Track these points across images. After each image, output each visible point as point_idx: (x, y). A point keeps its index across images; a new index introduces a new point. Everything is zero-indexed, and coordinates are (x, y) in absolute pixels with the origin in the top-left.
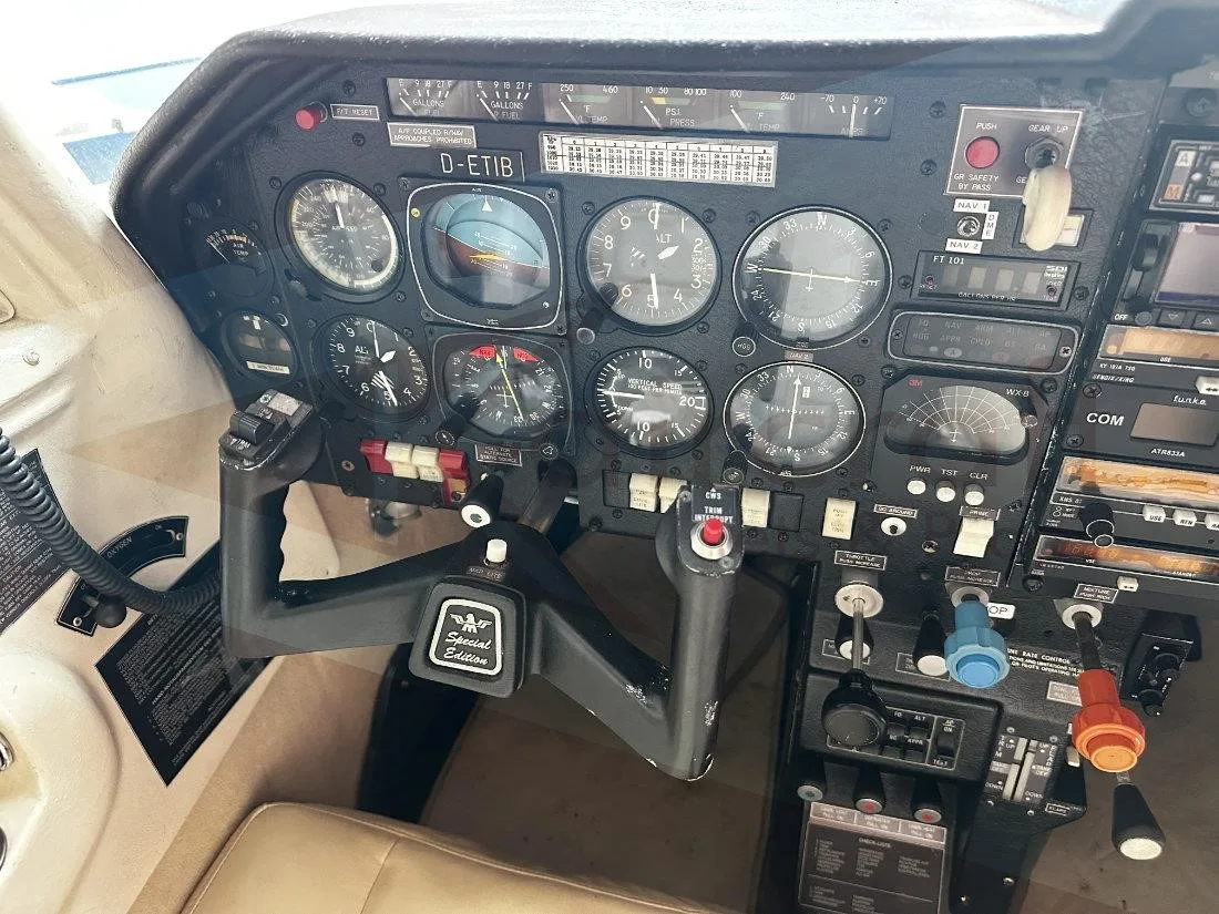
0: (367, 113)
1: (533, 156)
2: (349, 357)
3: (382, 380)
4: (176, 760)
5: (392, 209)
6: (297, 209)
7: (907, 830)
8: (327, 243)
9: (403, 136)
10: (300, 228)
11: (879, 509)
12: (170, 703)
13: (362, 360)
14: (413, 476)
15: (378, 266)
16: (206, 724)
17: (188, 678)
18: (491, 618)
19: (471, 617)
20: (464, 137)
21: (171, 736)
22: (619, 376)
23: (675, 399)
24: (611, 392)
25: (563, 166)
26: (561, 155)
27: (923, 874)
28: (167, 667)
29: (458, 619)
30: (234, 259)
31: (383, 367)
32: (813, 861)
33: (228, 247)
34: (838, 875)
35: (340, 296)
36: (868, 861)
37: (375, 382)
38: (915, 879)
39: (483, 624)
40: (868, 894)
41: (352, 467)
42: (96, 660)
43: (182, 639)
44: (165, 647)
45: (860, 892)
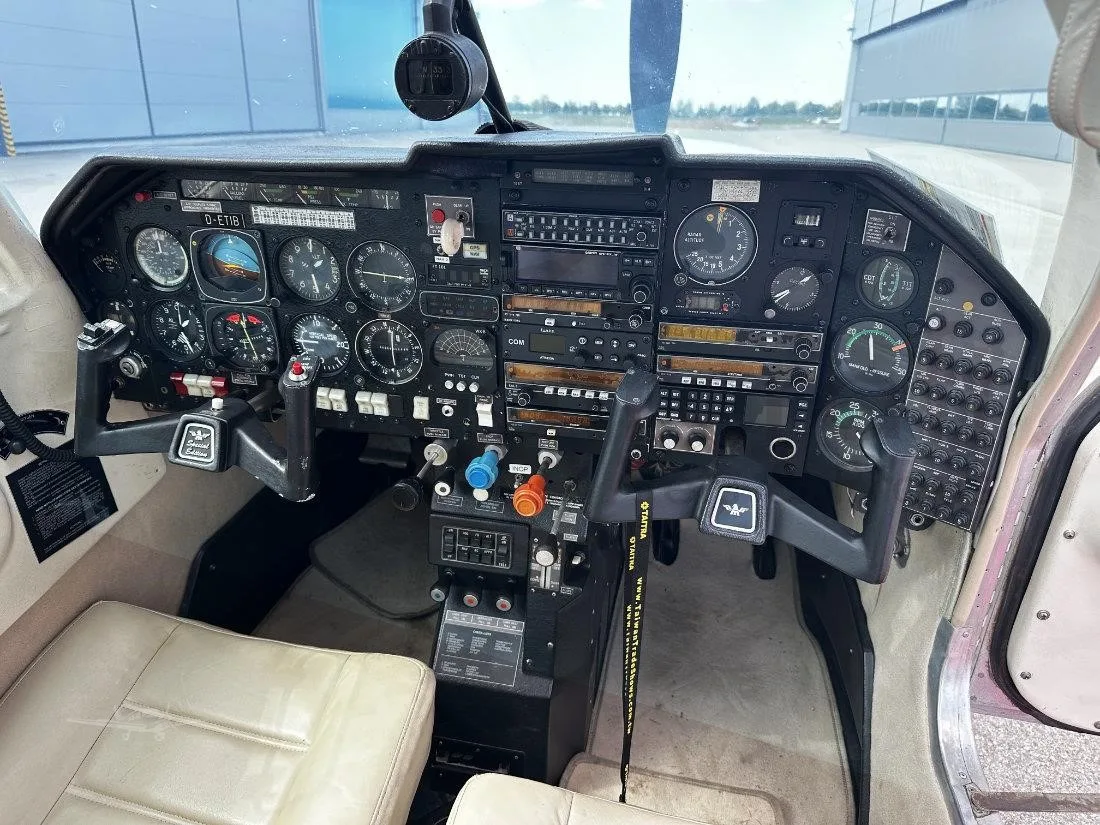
0: (171, 196)
1: (249, 216)
2: (166, 325)
3: (183, 338)
4: (47, 550)
5: (184, 243)
6: (138, 243)
7: (501, 624)
8: (154, 261)
9: (188, 207)
10: (140, 253)
11: (439, 400)
12: (47, 515)
13: (173, 326)
14: (199, 394)
15: (179, 273)
16: (68, 536)
17: (59, 505)
18: (209, 431)
19: (199, 432)
20: (215, 207)
21: (46, 535)
22: (304, 330)
23: (334, 343)
24: (301, 340)
25: (262, 221)
26: (263, 215)
27: (508, 650)
28: (46, 494)
29: (194, 434)
30: (106, 271)
31: (183, 329)
32: (445, 645)
33: (103, 264)
34: (458, 654)
35: (159, 288)
36: (478, 643)
37: (179, 340)
38: (502, 653)
39: (205, 436)
40: (475, 664)
41: (167, 391)
42: (8, 474)
43: (58, 481)
44: (47, 481)
45: (471, 664)
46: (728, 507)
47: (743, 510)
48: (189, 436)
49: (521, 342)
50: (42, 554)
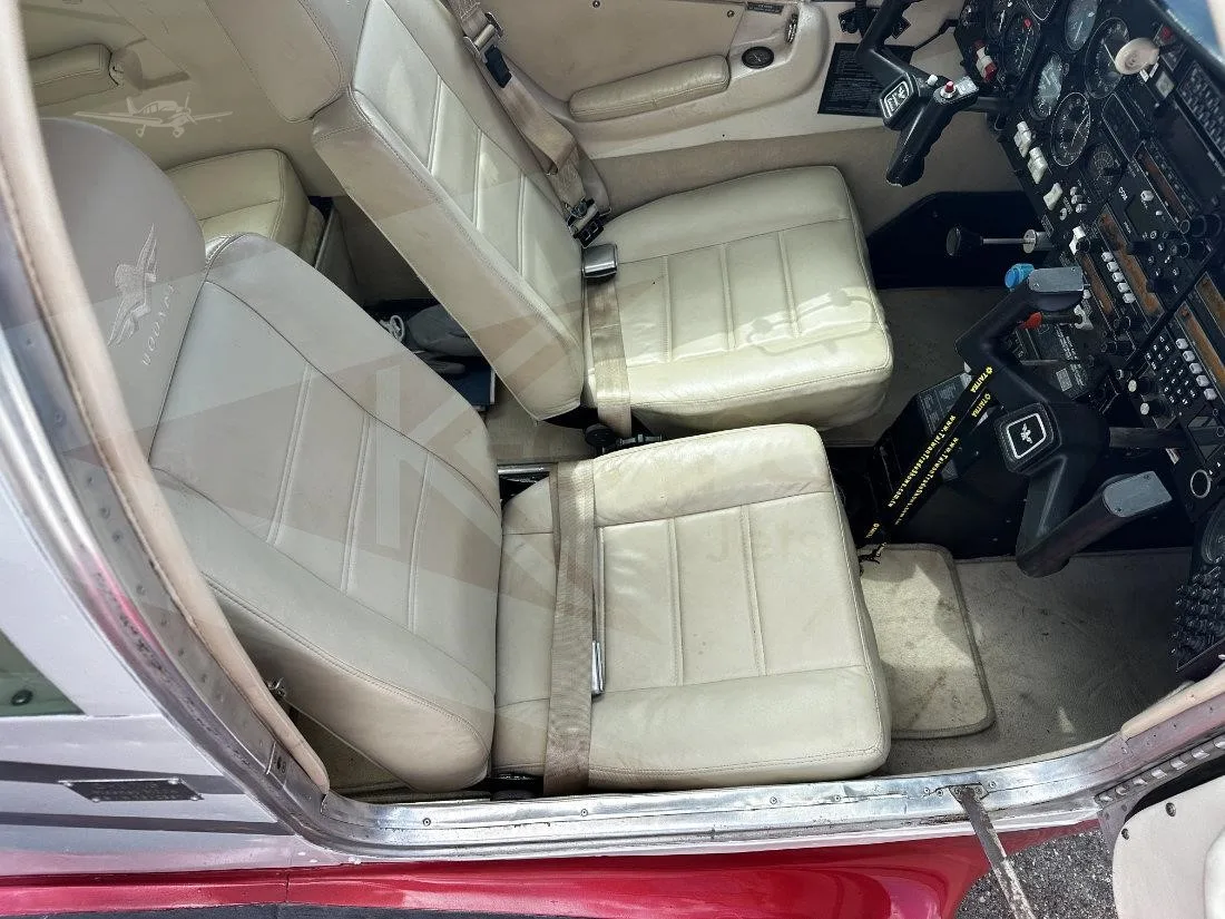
4: (829, 108)
12: (844, 86)
16: (846, 110)
17: (856, 85)
21: (835, 98)
28: (853, 72)
42: (839, 42)
46: (1025, 428)
47: (1029, 440)
48: (897, 91)
49: (1125, 197)
50: (822, 110)
